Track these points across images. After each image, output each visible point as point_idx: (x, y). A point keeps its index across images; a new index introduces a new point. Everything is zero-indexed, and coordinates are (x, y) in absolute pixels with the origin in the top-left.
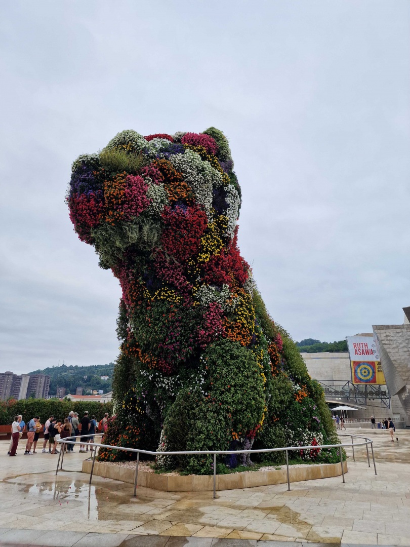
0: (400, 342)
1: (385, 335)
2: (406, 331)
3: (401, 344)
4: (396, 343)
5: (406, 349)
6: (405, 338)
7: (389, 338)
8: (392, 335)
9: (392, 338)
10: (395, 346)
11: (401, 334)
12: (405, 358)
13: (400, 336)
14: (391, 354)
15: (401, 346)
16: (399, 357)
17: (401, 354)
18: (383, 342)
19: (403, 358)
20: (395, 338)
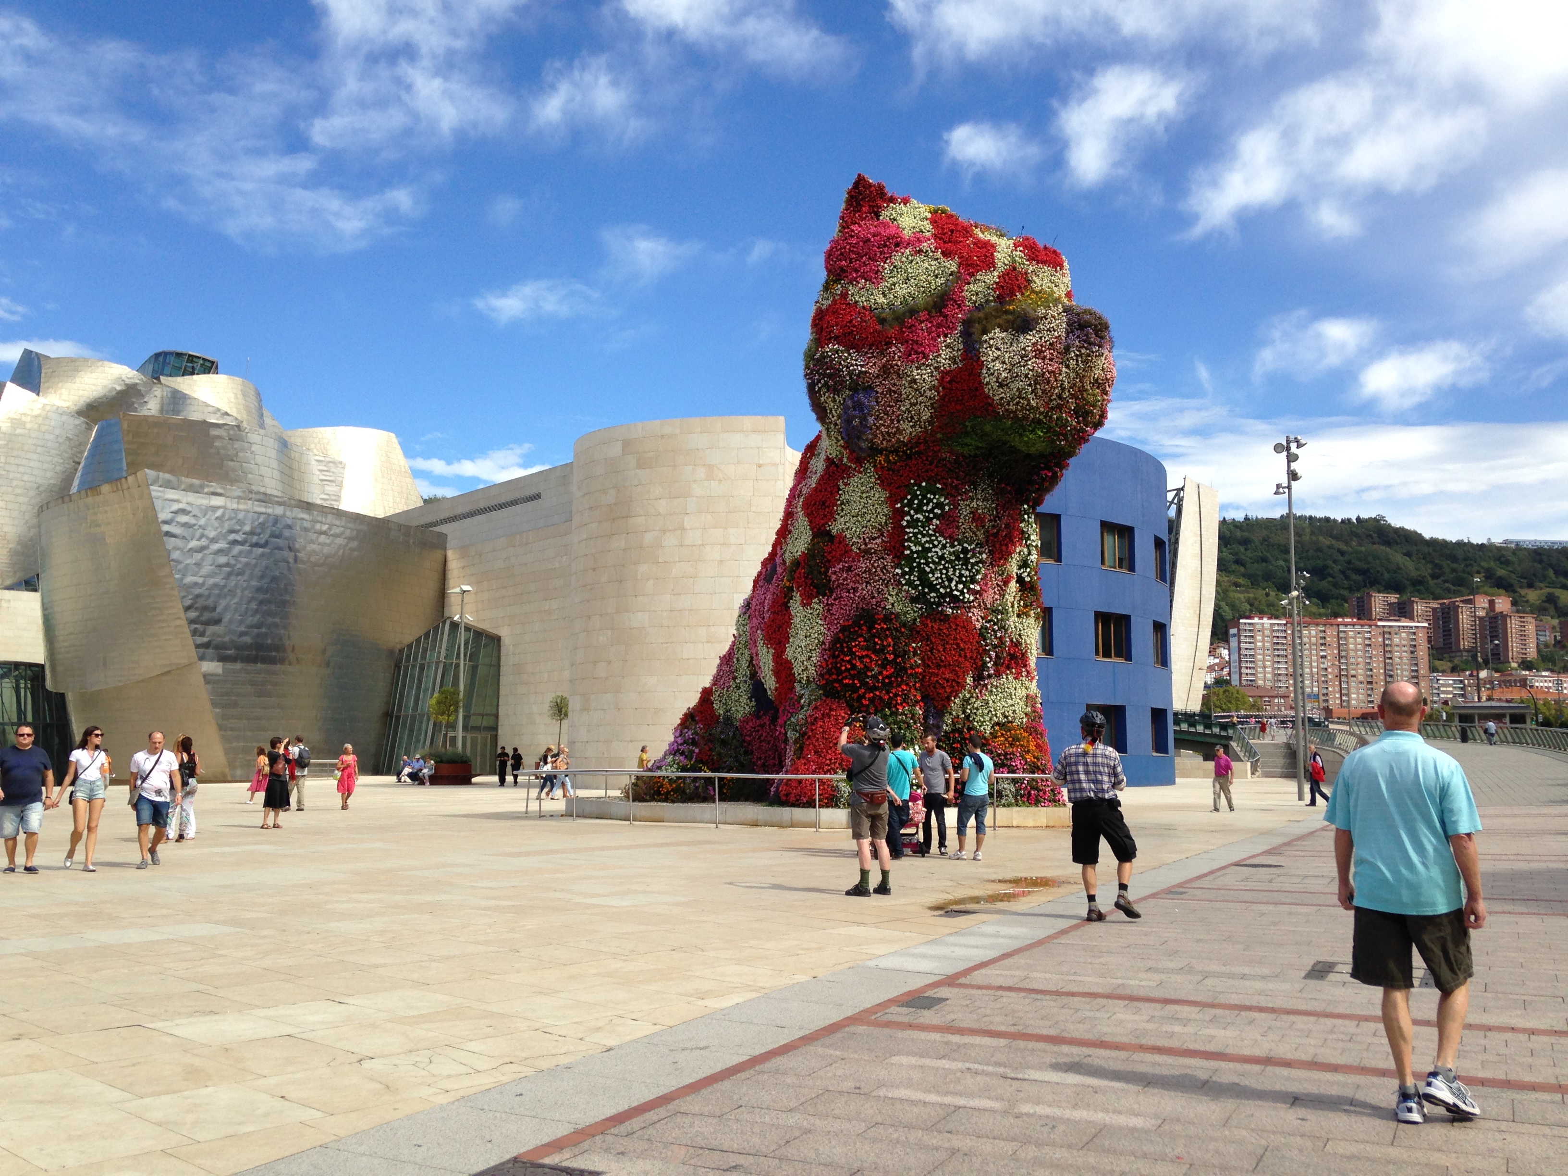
0: (212, 534)
1: (175, 507)
2: (235, 506)
3: (214, 540)
4: (202, 536)
5: (223, 560)
6: (227, 526)
7: (183, 519)
8: (196, 511)
9: (193, 521)
10: (193, 544)
11: (219, 513)
12: (215, 585)
13: (217, 518)
14: (181, 566)
15: (215, 547)
16: (200, 580)
17: (206, 569)
18: (166, 528)
19: (211, 581)
20: (202, 522)
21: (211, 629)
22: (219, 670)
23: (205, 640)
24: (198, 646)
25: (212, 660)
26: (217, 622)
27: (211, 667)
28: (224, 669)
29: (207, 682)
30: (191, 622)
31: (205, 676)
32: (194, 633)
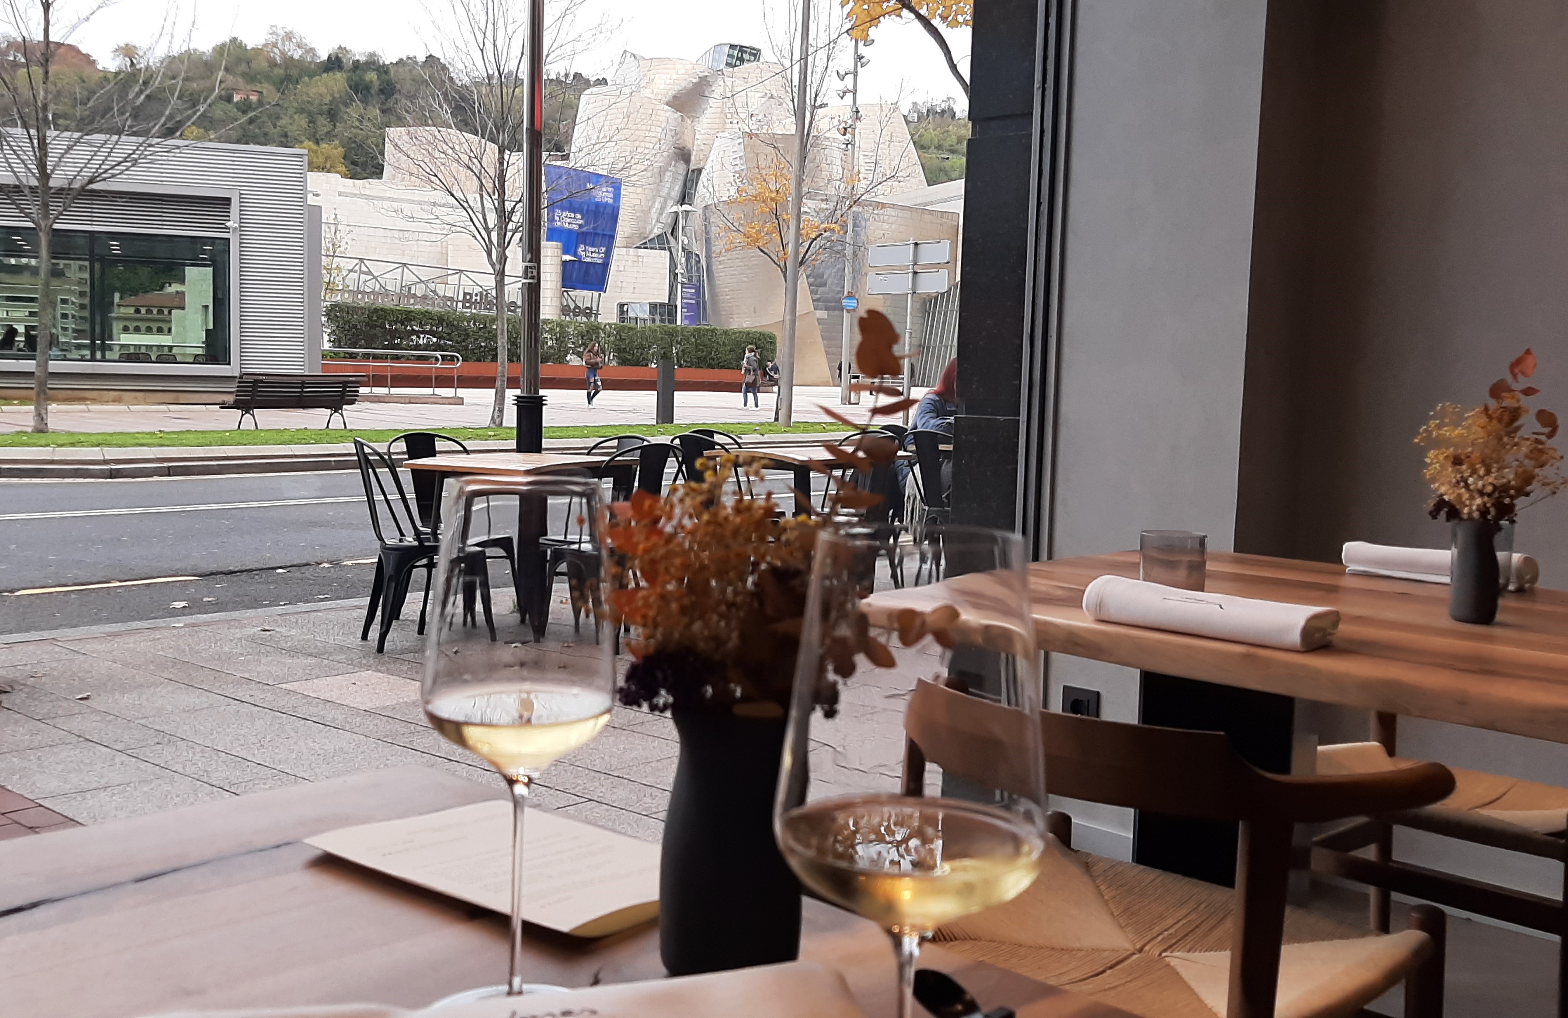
21: (821, 289)
22: (826, 317)
23: (818, 296)
24: (814, 301)
25: (821, 310)
26: (824, 285)
27: (822, 314)
28: (828, 315)
29: (819, 324)
30: (810, 285)
31: (818, 320)
32: (812, 292)
